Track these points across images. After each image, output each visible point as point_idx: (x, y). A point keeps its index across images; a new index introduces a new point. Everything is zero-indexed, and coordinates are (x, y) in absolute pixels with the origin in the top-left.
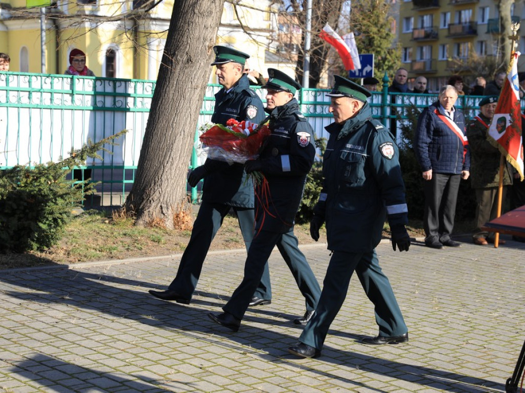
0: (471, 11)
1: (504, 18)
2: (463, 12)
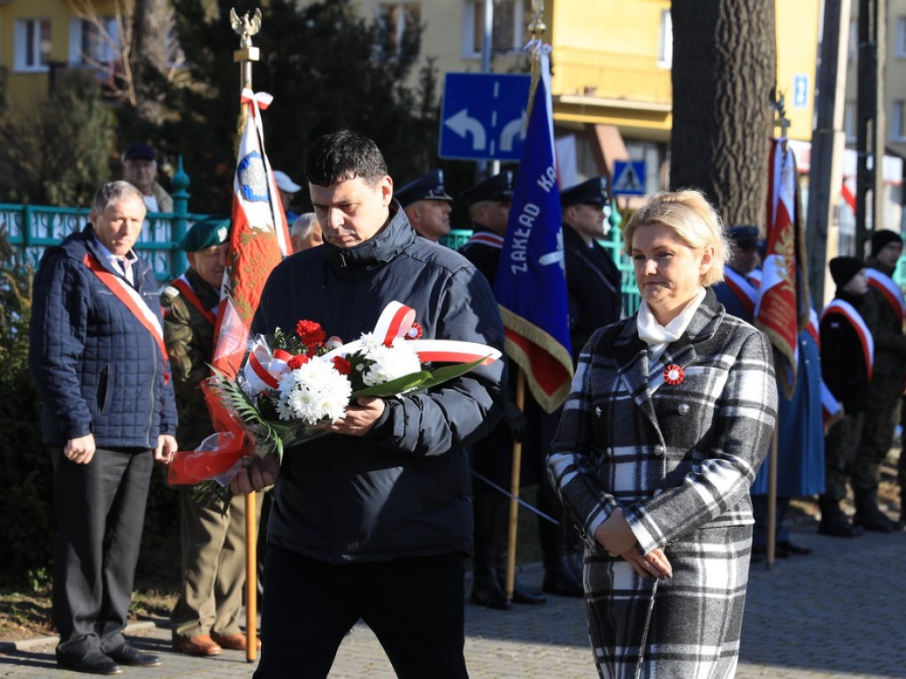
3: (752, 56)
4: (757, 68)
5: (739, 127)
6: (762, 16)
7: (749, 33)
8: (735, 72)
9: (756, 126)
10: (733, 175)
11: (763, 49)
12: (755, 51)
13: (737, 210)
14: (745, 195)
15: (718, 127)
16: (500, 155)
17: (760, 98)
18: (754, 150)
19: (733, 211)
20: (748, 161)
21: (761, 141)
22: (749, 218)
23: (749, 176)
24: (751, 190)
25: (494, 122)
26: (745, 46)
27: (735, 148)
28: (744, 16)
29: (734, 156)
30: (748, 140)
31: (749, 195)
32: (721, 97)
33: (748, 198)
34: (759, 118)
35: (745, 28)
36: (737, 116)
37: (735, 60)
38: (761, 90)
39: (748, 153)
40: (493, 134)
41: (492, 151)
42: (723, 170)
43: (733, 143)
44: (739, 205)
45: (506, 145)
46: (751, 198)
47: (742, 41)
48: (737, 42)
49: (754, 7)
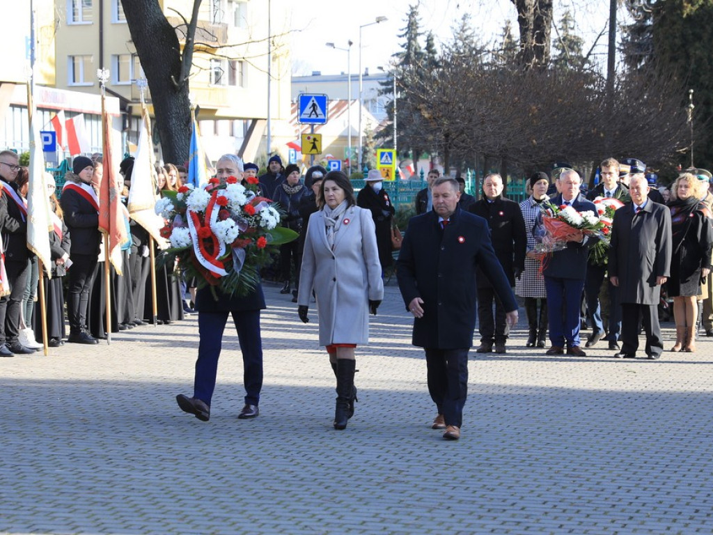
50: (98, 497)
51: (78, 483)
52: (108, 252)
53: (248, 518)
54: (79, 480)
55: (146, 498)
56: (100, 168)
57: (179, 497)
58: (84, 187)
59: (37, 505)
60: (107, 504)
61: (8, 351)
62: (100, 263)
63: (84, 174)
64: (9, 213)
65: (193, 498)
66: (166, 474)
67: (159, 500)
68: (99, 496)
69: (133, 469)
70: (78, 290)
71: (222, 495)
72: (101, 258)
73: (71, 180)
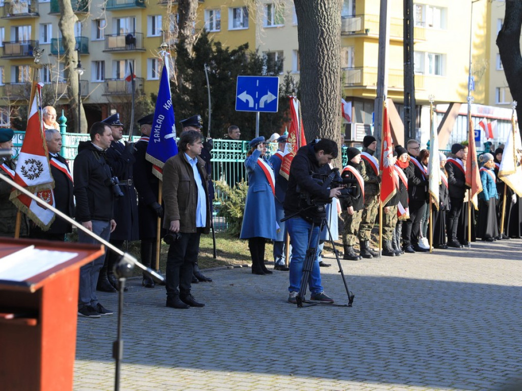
0: (30, 27)
1: (68, 39)
2: (20, 29)
3: (329, 68)
4: (332, 73)
5: (325, 96)
6: (333, 52)
7: (328, 59)
8: (322, 74)
9: (332, 96)
10: (323, 116)
11: (334, 65)
12: (331, 66)
13: (325, 130)
14: (328, 124)
15: (317, 96)
16: (259, 109)
17: (333, 85)
18: (332, 106)
19: (323, 130)
20: (329, 110)
21: (335, 102)
22: (331, 133)
23: (329, 116)
24: (331, 121)
25: (257, 97)
26: (326, 64)
27: (323, 105)
28: (325, 52)
29: (323, 108)
30: (329, 102)
31: (330, 124)
32: (317, 84)
33: (330, 125)
34: (333, 93)
35: (326, 57)
36: (324, 92)
37: (322, 70)
38: (334, 81)
39: (329, 107)
40: (257, 101)
41: (256, 108)
42: (319, 113)
43: (322, 103)
44: (326, 128)
45: (262, 105)
46: (331, 125)
47: (325, 62)
48: (323, 63)
49: (330, 49)
50: (413, 328)
51: (407, 320)
52: (471, 197)
53: (489, 344)
54: (409, 319)
55: (439, 330)
56: (467, 149)
57: (458, 331)
58: (458, 161)
59: (378, 330)
60: (416, 332)
61: (412, 250)
62: (465, 203)
63: (459, 154)
64: (415, 175)
65: (465, 331)
66: (459, 318)
67: (446, 332)
68: (415, 328)
69: (442, 315)
70: (451, 217)
71: (482, 331)
72: (466, 200)
73: (450, 157)
